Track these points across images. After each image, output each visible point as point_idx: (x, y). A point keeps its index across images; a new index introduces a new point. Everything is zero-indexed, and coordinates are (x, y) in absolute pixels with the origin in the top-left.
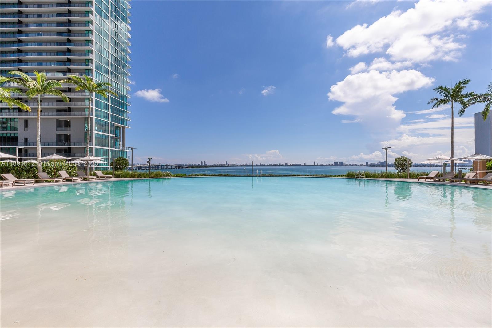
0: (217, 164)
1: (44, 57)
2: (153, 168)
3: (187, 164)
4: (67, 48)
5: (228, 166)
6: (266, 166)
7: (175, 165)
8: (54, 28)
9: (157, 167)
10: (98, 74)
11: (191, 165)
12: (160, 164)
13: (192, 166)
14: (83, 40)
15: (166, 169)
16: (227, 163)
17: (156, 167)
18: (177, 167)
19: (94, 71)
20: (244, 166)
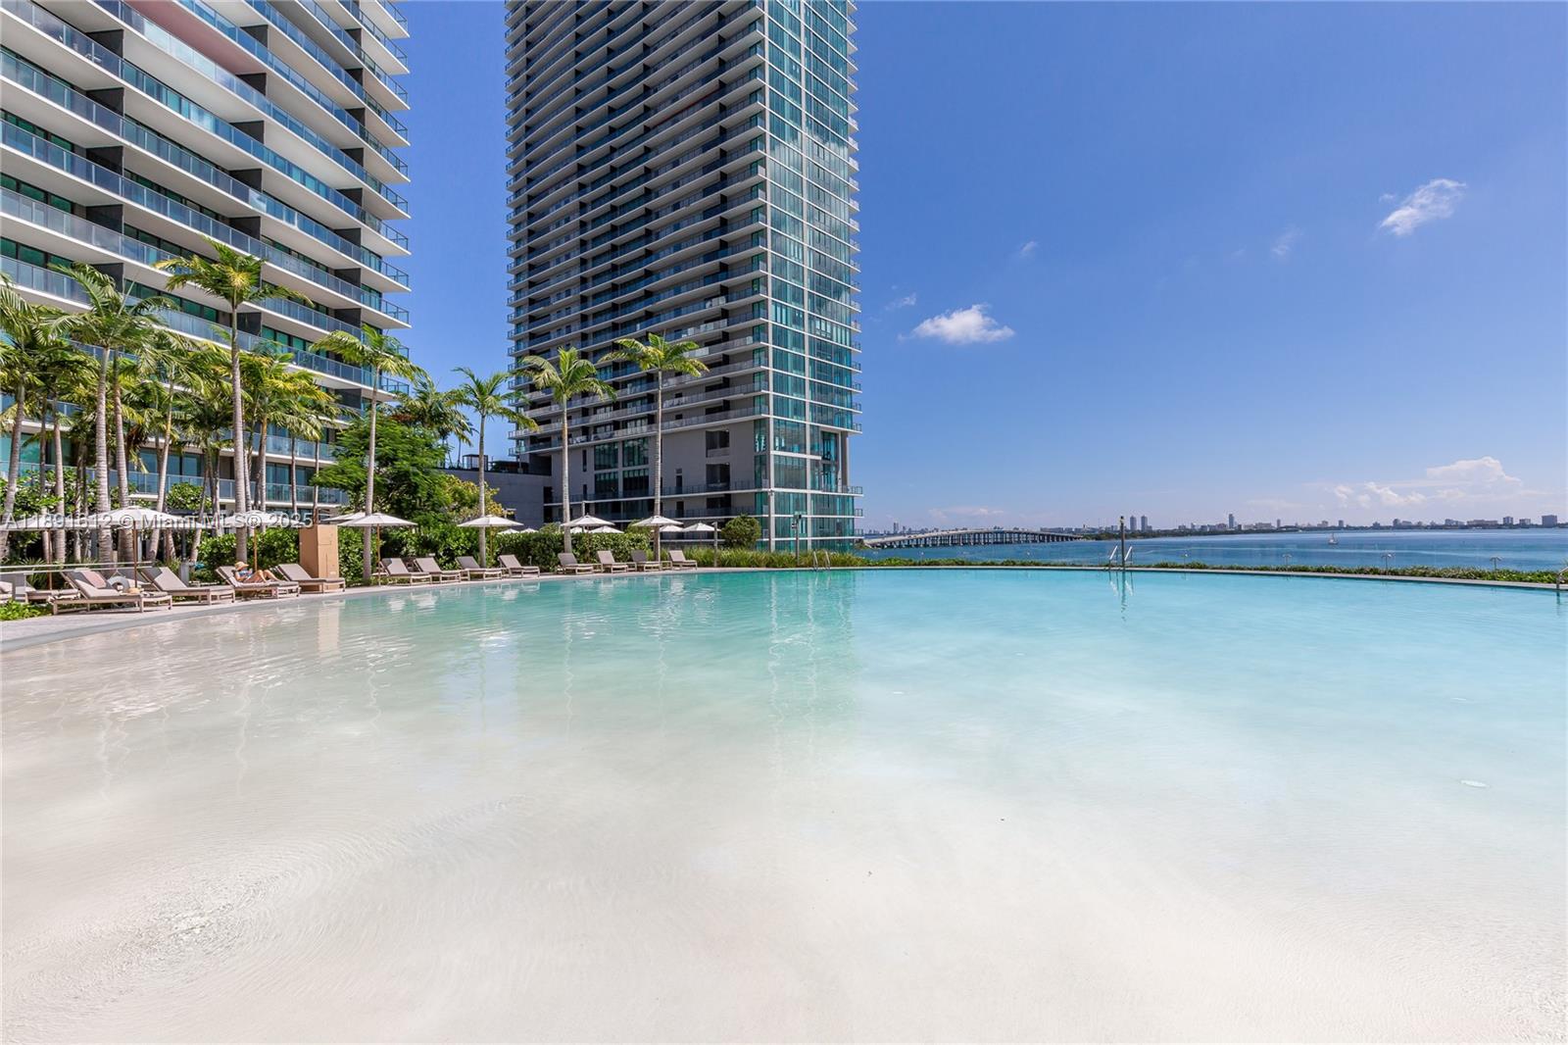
0: (1193, 526)
1: (685, 294)
2: (972, 541)
3: (1082, 527)
4: (721, 263)
5: (1239, 531)
6: (1426, 528)
7: (1042, 530)
8: (700, 224)
9: (982, 536)
10: (779, 309)
11: (1094, 530)
12: (995, 528)
13: (1097, 533)
14: (748, 235)
15: (1010, 543)
16: (1235, 520)
17: (979, 539)
18: (1043, 535)
19: (770, 303)
20: (1309, 529)
